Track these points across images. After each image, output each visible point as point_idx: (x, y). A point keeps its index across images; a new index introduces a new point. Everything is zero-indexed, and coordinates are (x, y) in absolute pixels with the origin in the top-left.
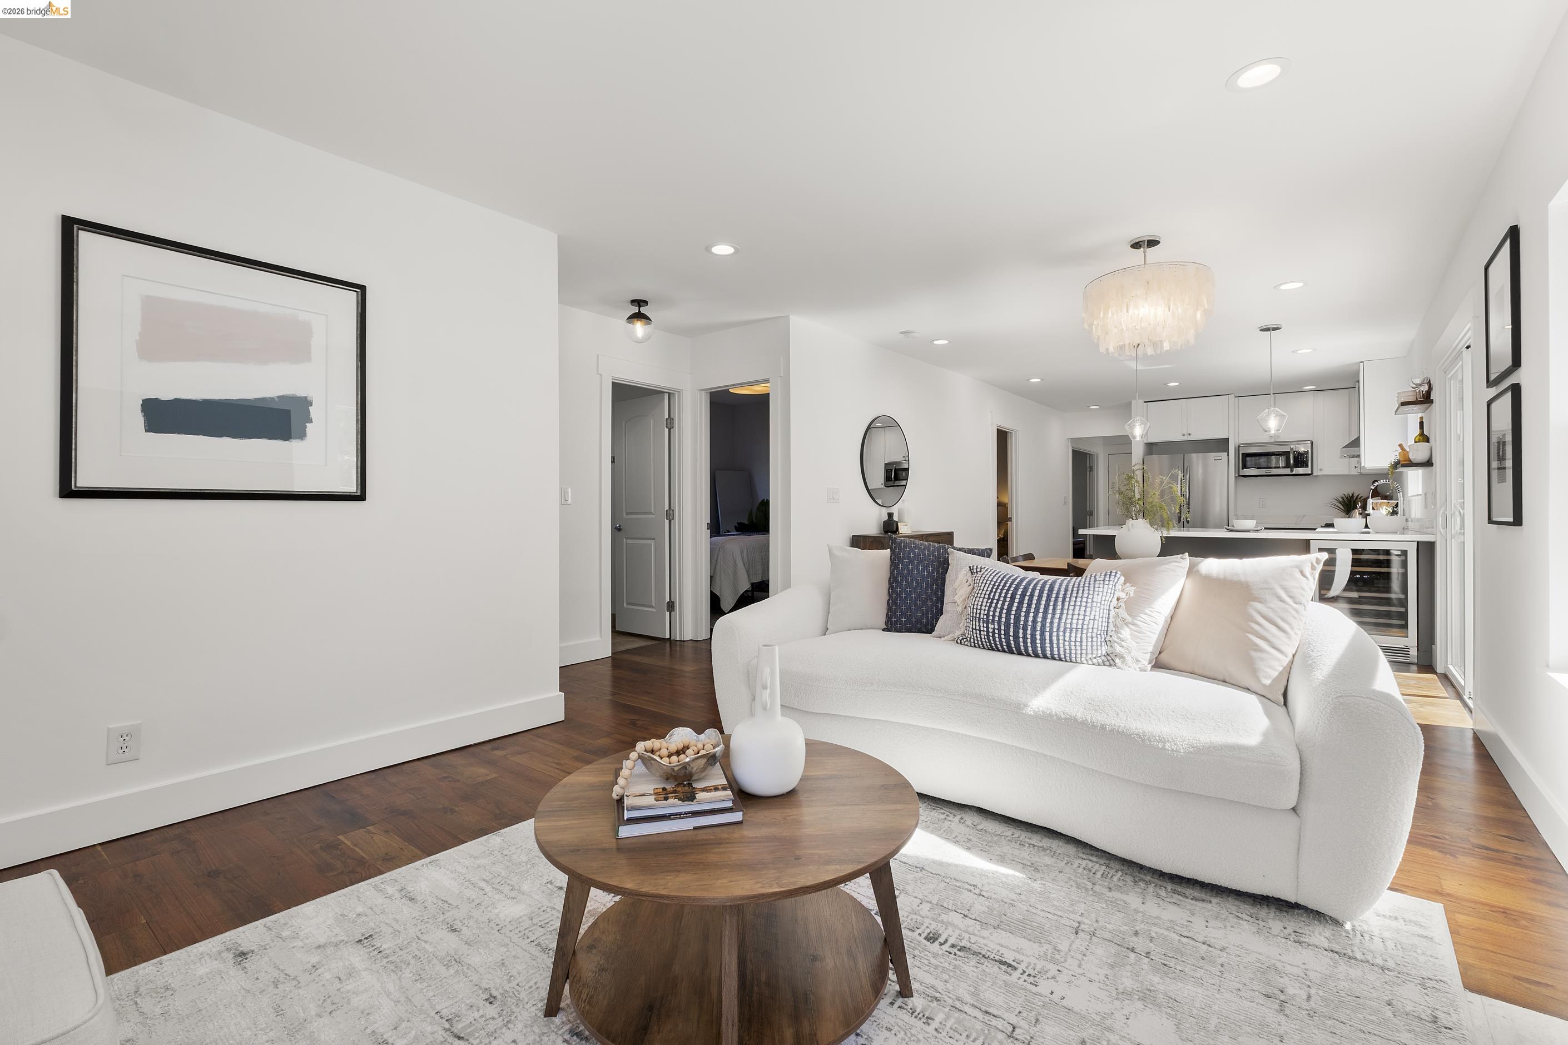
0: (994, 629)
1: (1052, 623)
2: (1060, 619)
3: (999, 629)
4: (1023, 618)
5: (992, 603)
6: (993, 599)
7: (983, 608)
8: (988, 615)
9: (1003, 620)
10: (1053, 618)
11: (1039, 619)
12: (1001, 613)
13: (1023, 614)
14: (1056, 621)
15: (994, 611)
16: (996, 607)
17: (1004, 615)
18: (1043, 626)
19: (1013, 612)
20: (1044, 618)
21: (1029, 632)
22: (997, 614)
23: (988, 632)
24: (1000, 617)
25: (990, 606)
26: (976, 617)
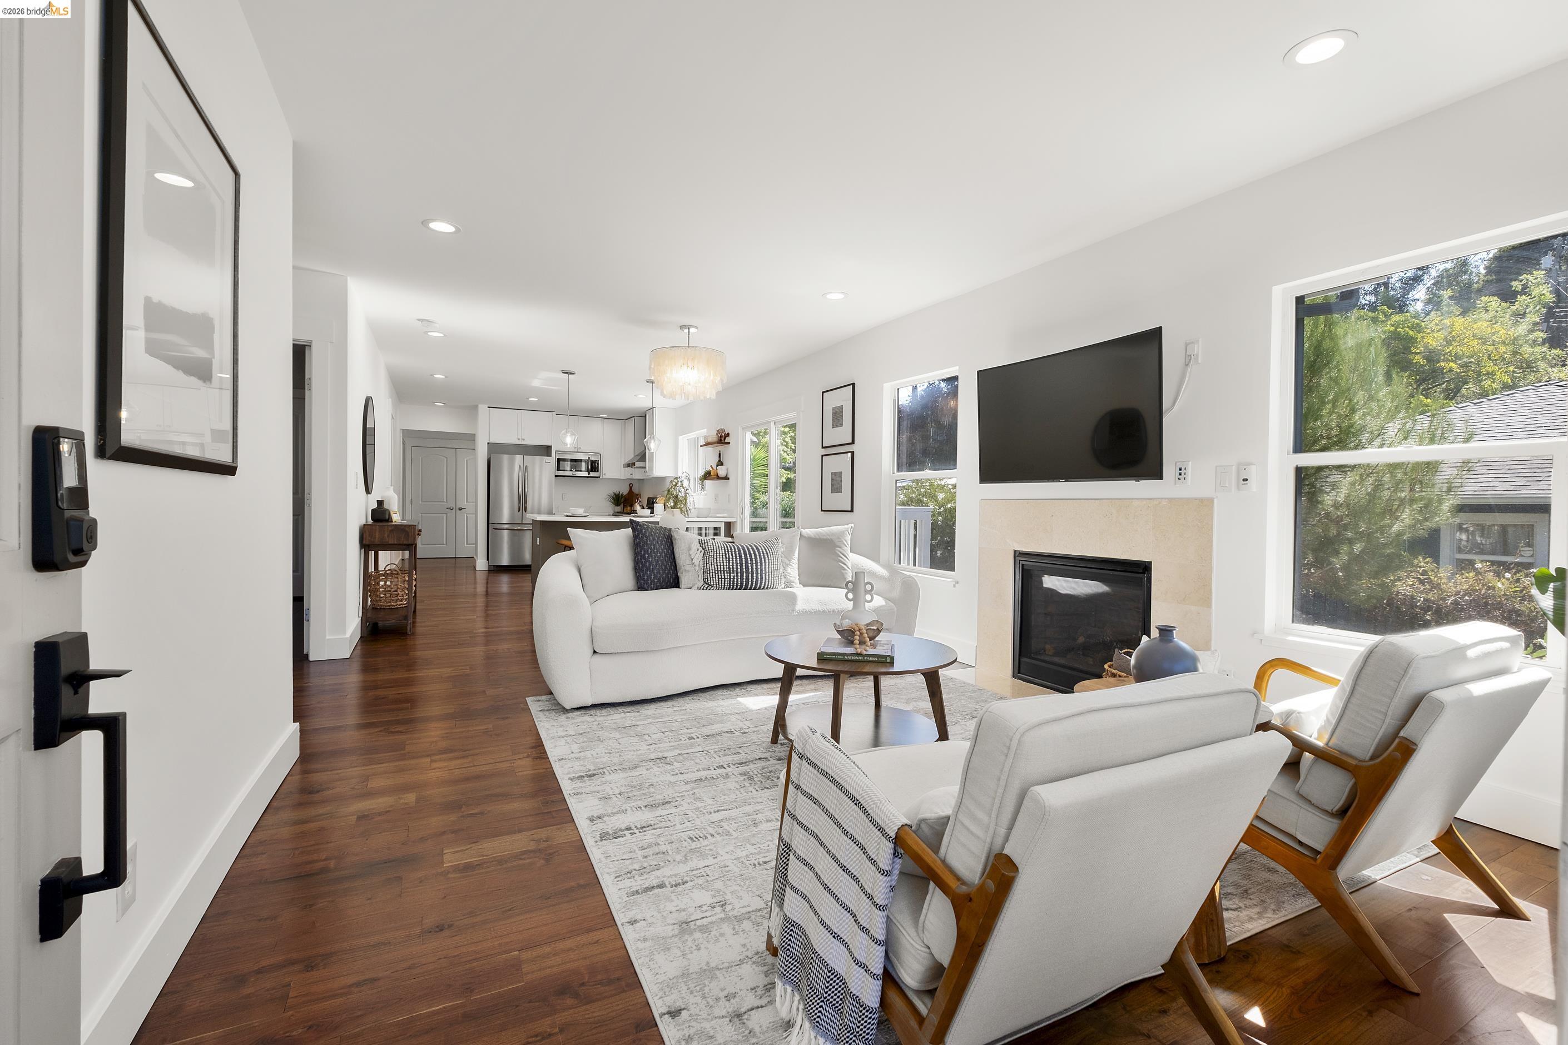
0: (734, 576)
1: (765, 568)
2: (769, 565)
3: (737, 576)
4: (750, 568)
5: (729, 560)
6: (729, 558)
7: (725, 564)
8: (729, 568)
9: (739, 570)
10: (765, 565)
11: (759, 567)
12: (737, 565)
13: (750, 565)
14: (767, 566)
15: (733, 565)
16: (733, 563)
17: (739, 567)
18: (761, 570)
19: (744, 565)
20: (761, 566)
21: (755, 575)
22: (735, 567)
23: (730, 578)
24: (737, 568)
25: (729, 563)
26: (721, 571)
